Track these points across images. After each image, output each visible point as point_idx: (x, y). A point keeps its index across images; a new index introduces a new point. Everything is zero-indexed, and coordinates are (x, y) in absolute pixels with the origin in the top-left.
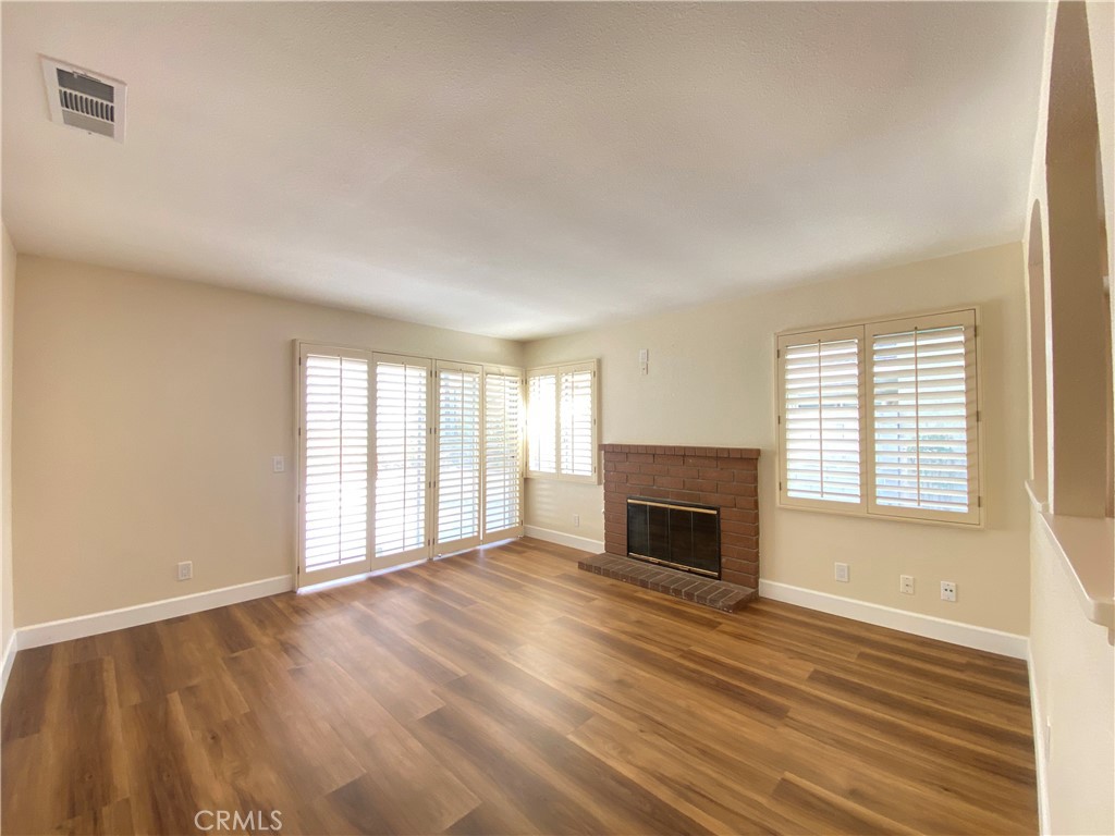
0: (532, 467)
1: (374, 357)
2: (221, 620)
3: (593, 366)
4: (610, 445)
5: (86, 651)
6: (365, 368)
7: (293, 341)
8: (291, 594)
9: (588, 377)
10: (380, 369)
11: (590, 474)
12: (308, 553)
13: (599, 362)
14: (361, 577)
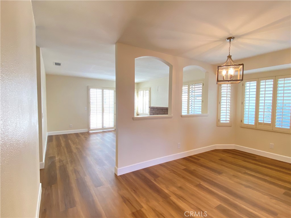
0: (139, 112)
1: (103, 88)
2: (77, 135)
3: (149, 89)
4: (152, 107)
5: (57, 137)
6: (101, 90)
7: (88, 86)
8: (88, 132)
9: (148, 91)
10: (104, 91)
11: (148, 113)
12: (91, 125)
13: (150, 88)
14: (102, 131)
